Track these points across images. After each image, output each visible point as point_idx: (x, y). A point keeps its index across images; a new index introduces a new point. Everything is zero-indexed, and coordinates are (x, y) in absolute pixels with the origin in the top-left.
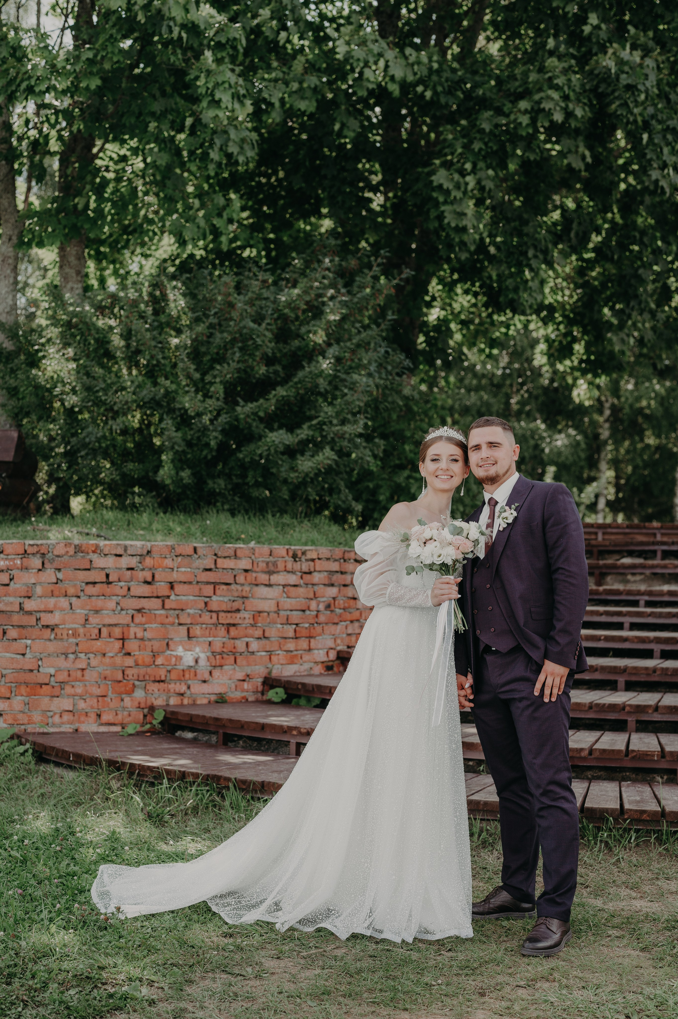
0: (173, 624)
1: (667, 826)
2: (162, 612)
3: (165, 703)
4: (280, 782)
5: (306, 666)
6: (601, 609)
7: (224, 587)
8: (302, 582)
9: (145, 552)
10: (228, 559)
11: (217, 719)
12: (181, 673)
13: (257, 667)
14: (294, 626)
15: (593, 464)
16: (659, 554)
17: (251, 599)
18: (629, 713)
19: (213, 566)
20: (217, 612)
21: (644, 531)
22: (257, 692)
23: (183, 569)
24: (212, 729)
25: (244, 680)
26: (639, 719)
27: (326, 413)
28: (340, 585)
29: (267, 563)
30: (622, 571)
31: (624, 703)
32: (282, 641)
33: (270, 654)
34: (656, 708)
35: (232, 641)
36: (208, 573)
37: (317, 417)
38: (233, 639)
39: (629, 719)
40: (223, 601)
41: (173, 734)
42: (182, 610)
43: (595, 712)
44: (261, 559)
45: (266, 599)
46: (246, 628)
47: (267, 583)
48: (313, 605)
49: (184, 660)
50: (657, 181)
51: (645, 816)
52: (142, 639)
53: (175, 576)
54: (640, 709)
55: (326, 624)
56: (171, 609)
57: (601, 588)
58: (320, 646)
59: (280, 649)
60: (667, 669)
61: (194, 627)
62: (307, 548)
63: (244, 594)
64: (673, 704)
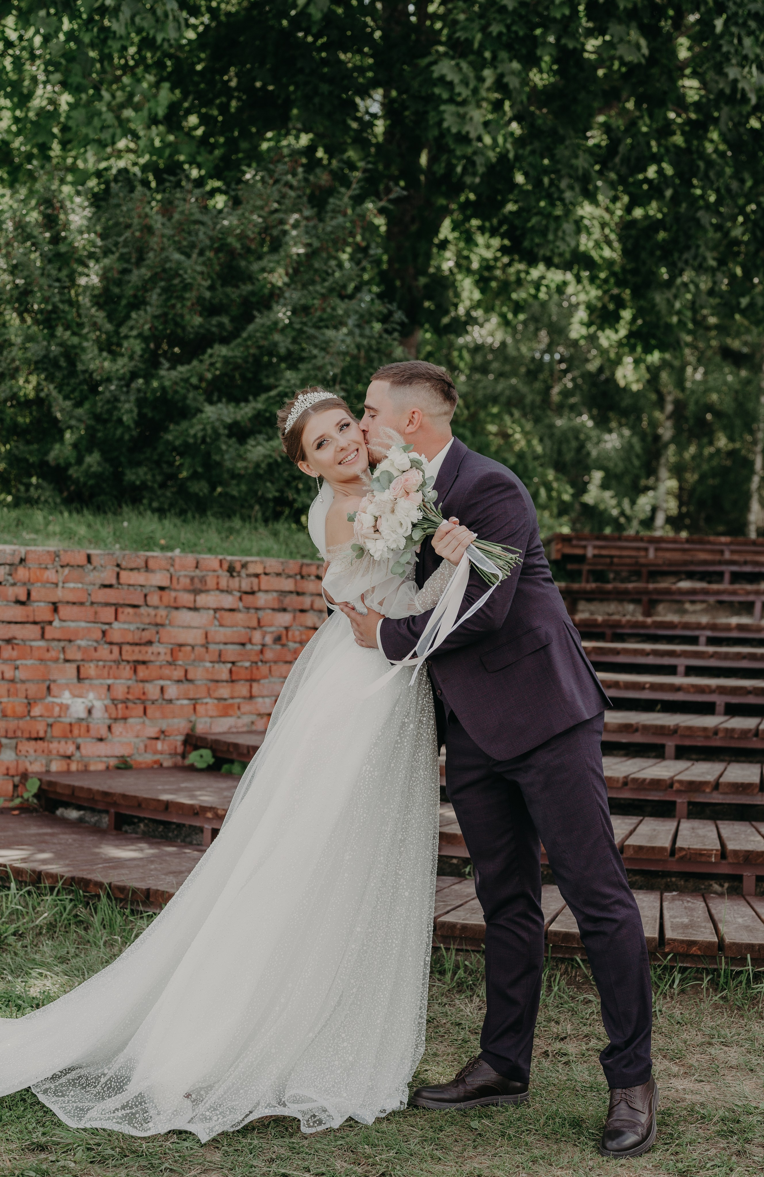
0: (56, 660)
1: (727, 963)
2: (42, 643)
3: (44, 769)
4: (171, 891)
5: (246, 719)
6: (648, 647)
7: (130, 610)
8: (241, 605)
9: (17, 561)
10: (135, 572)
11: (106, 794)
12: (68, 728)
13: (176, 720)
14: (229, 665)
15: (651, 470)
16: (727, 577)
17: (168, 628)
18: (679, 792)
19: (114, 581)
20: (120, 645)
21: (709, 547)
22: (176, 754)
23: (71, 585)
24: (100, 807)
25: (157, 739)
26: (693, 800)
27: (288, 381)
28: (294, 611)
29: (192, 579)
30: (678, 598)
31: (672, 778)
32: (211, 685)
33: (195, 702)
34: (716, 786)
35: (141, 685)
36: (108, 590)
37: (276, 387)
38: (142, 681)
39: (679, 800)
40: (129, 630)
41: (53, 812)
42: (70, 641)
43: (632, 790)
44: (182, 573)
45: (189, 627)
46: (161, 667)
47: (191, 605)
48: (257, 636)
49: (73, 709)
50: (735, 81)
51: (694, 950)
52: (12, 681)
53: (60, 594)
54: (694, 786)
55: (275, 662)
56: (54, 640)
57: (649, 620)
58: (265, 692)
59: (210, 696)
60: (733, 730)
61: (87, 665)
62: (248, 559)
63: (159, 620)
64: (740, 780)
